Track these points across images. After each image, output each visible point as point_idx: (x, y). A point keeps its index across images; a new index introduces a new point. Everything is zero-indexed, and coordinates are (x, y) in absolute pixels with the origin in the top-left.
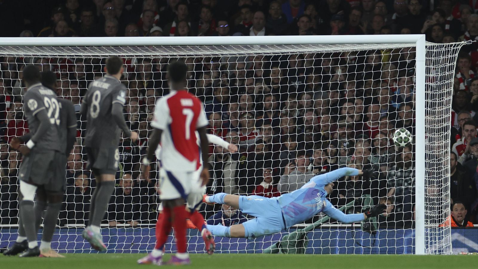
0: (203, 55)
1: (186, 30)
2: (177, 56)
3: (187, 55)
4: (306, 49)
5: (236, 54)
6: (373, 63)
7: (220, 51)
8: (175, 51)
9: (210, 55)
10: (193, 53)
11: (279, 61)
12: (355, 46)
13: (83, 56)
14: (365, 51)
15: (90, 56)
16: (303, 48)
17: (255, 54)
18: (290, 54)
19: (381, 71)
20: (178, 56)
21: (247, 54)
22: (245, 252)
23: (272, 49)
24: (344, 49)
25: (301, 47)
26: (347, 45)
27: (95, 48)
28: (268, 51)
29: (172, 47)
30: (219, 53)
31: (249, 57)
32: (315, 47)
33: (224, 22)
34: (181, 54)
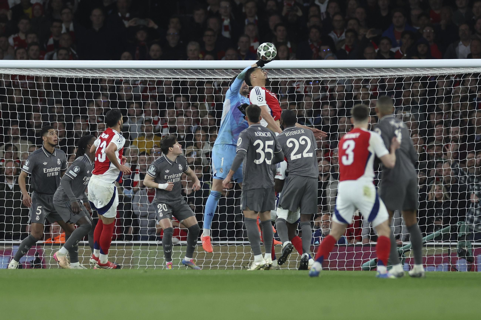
0: (304, 78)
1: (285, 54)
2: (278, 79)
3: (289, 78)
4: (404, 73)
5: (336, 78)
6: (469, 86)
7: (321, 75)
8: (277, 75)
9: (311, 78)
10: (295, 76)
11: (378, 84)
12: (452, 69)
13: (188, 78)
14: (462, 75)
15: (195, 79)
16: (401, 71)
17: (354, 77)
18: (388, 77)
19: (476, 94)
20: (280, 79)
21: (346, 77)
22: (344, 269)
23: (371, 72)
24: (441, 72)
25: (399, 70)
26: (444, 69)
27: (199, 71)
28: (367, 75)
29: (274, 70)
30: (320, 76)
31: (349, 80)
32: (412, 70)
33: (326, 47)
34: (283, 77)
